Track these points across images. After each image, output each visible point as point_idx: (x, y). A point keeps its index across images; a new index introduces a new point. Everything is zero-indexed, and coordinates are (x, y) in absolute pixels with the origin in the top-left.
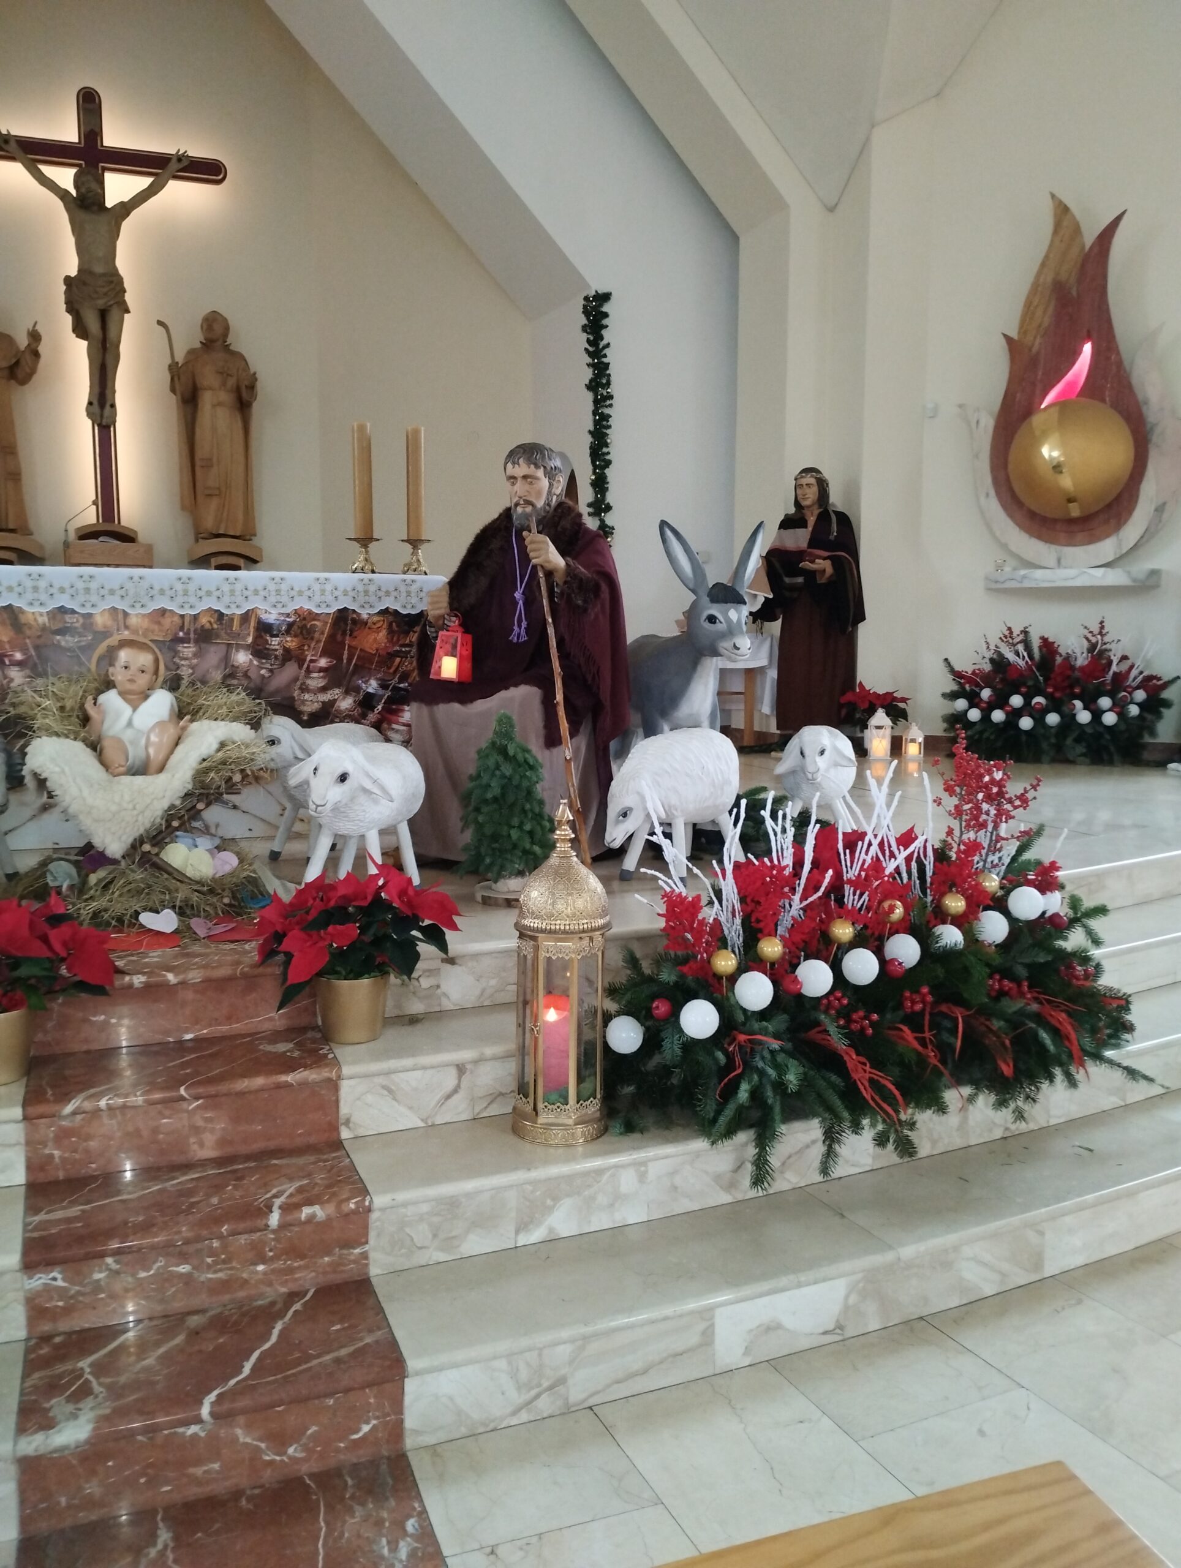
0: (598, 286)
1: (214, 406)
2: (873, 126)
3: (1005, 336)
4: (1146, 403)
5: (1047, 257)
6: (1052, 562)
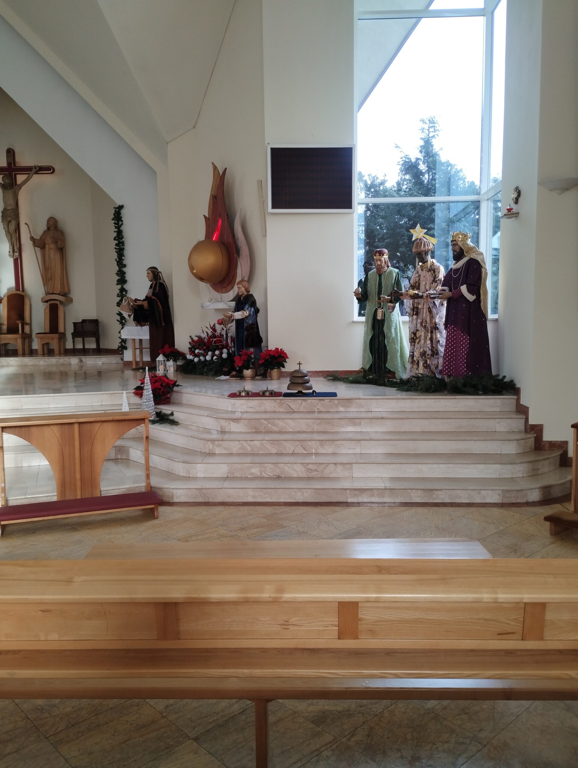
0: (119, 203)
1: (49, 249)
2: (167, 143)
3: (204, 215)
4: (238, 239)
5: (212, 186)
6: (220, 300)
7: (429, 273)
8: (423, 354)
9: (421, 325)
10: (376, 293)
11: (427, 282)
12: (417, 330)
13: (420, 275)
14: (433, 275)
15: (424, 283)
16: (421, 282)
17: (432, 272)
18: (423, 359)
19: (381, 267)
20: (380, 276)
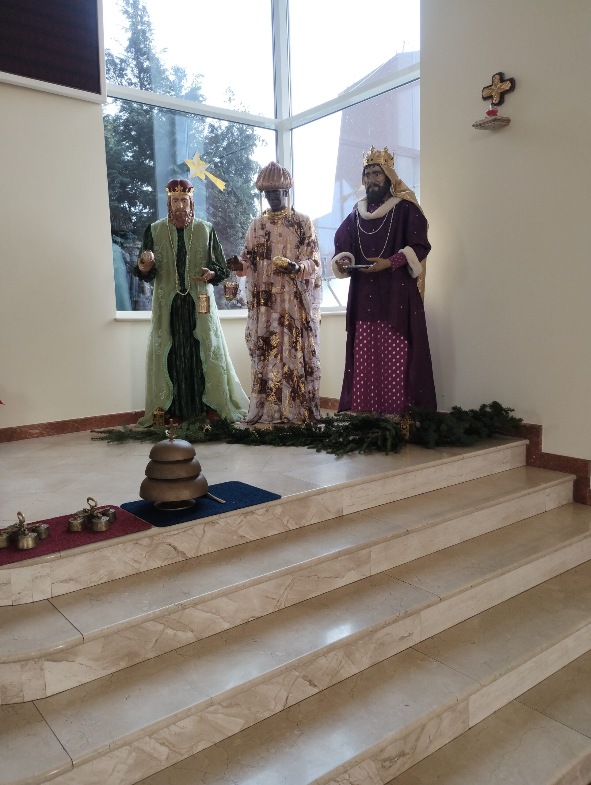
7: (291, 228)
8: (289, 376)
9: (281, 324)
10: (173, 264)
11: (288, 246)
12: (273, 333)
13: (269, 233)
14: (299, 233)
15: (281, 246)
16: (273, 245)
17: (296, 227)
18: (289, 384)
19: (184, 213)
20: (180, 231)
